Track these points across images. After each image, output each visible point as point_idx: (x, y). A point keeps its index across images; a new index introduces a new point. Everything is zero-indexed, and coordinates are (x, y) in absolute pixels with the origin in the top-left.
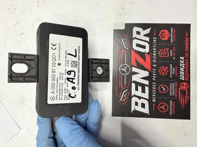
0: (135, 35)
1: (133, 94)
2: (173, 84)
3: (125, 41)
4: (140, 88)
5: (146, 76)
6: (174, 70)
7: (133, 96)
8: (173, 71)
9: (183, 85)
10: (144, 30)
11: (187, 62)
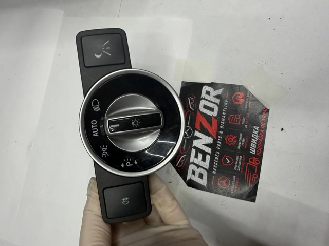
0: (203, 95)
1: (191, 160)
2: (241, 157)
3: (191, 101)
4: (200, 156)
5: (209, 143)
6: (244, 141)
7: (191, 163)
8: (242, 141)
9: (252, 160)
10: (215, 90)
11: (262, 133)
